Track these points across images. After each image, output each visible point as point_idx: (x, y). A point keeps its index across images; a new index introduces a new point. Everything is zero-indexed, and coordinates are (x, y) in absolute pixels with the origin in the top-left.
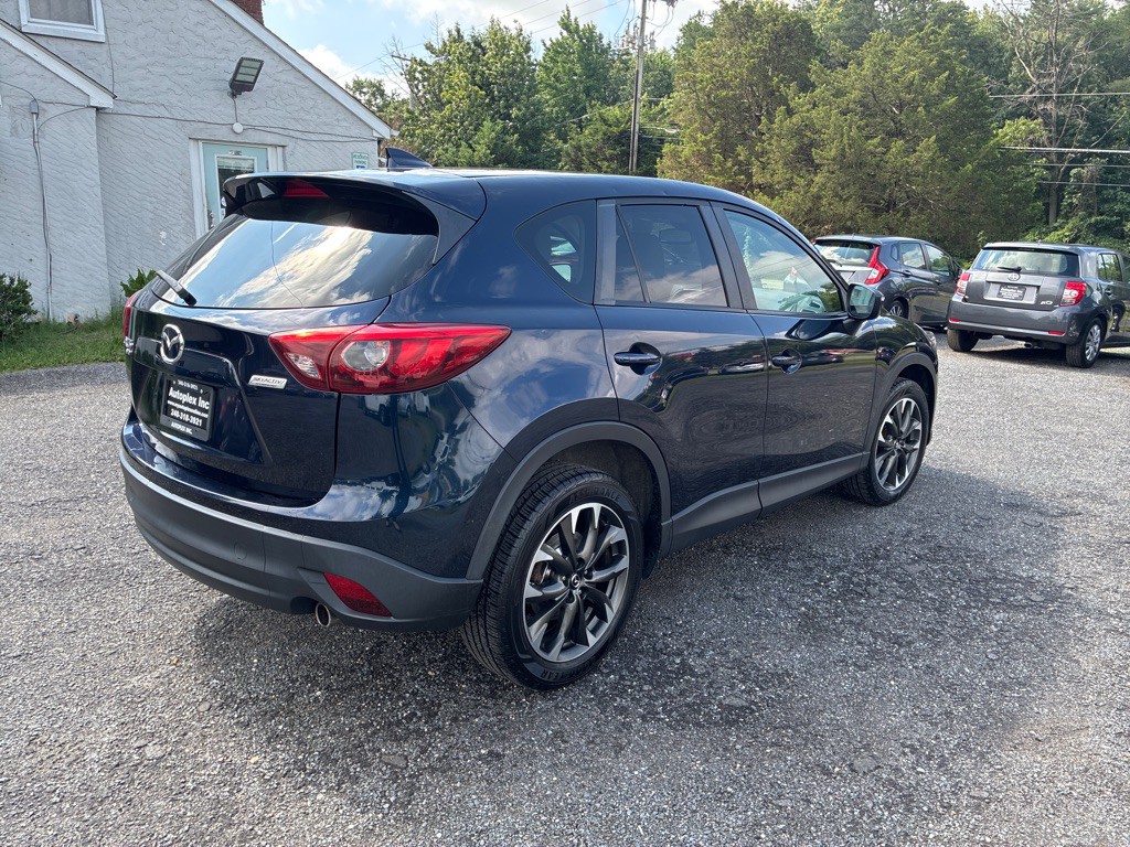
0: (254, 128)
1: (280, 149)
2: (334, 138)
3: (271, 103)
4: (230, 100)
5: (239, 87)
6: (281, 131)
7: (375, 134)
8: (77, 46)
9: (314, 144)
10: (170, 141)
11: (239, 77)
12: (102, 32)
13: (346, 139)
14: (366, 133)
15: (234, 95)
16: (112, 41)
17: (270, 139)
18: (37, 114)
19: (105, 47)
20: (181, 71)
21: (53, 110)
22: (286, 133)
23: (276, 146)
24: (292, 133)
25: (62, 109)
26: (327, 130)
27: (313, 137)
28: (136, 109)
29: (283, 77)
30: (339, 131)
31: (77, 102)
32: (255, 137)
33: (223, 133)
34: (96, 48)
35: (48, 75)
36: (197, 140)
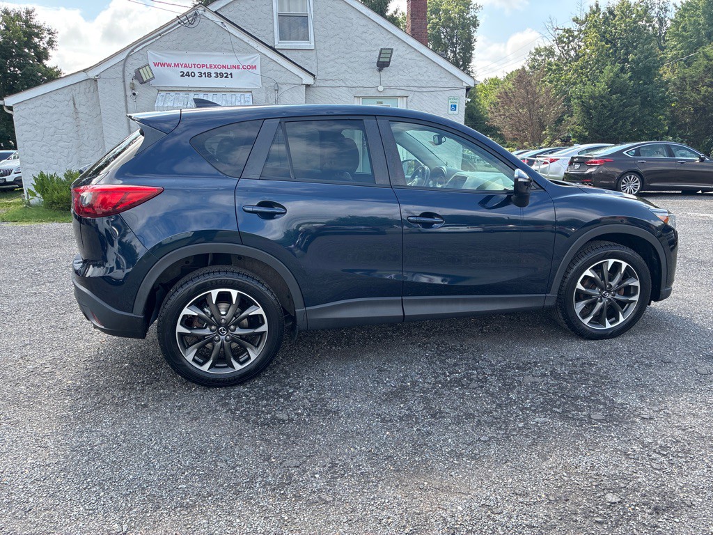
0: (390, 88)
1: (405, 98)
2: (438, 89)
3: (401, 72)
4: (378, 74)
5: (382, 65)
6: (406, 88)
7: (464, 84)
8: (301, 53)
9: (425, 94)
10: (344, 99)
11: (381, 60)
12: (313, 44)
13: (445, 89)
14: (458, 84)
15: (380, 70)
16: (318, 48)
17: (399, 93)
18: (277, 90)
19: (314, 52)
20: (352, 60)
21: (285, 88)
22: (408, 88)
23: (403, 97)
24: (412, 89)
25: (289, 87)
26: (433, 85)
27: (425, 90)
28: (329, 83)
29: (409, 56)
30: (441, 84)
31: (297, 82)
32: (390, 93)
33: (372, 92)
34: (310, 53)
35: (283, 70)
36: (359, 97)
